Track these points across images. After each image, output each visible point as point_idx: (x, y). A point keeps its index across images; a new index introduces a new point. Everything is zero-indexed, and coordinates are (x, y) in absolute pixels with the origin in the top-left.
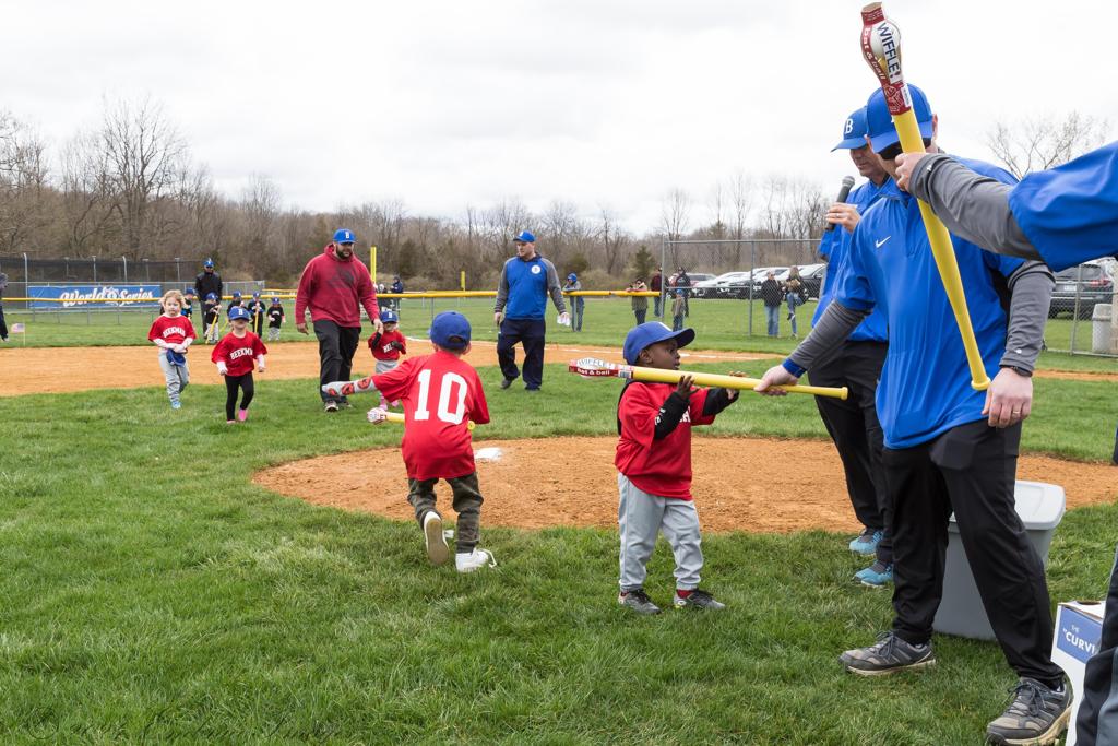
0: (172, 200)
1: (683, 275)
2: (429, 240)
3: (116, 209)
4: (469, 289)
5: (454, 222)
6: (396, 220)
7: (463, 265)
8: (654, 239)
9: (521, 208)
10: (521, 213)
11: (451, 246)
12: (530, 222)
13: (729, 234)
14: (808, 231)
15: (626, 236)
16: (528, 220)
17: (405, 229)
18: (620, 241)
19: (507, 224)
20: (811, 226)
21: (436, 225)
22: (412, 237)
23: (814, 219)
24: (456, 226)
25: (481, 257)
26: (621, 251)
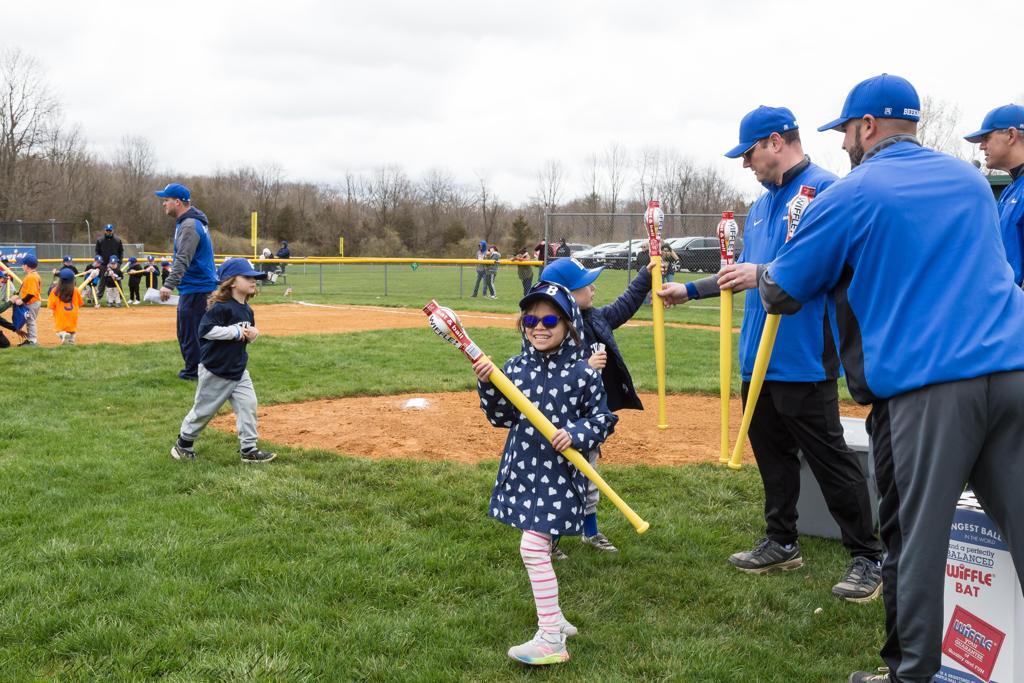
0: (43, 160)
1: (564, 246)
2: (307, 205)
4: (347, 255)
5: (332, 188)
6: (274, 185)
7: (342, 231)
8: (530, 208)
9: (400, 176)
10: (399, 181)
11: (329, 212)
12: (408, 190)
13: (602, 207)
14: (679, 204)
15: (503, 206)
16: (406, 188)
17: (283, 194)
18: (497, 211)
19: (386, 192)
20: (682, 199)
21: (314, 191)
22: (290, 202)
23: (685, 193)
24: (334, 192)
25: (360, 223)
26: (498, 220)
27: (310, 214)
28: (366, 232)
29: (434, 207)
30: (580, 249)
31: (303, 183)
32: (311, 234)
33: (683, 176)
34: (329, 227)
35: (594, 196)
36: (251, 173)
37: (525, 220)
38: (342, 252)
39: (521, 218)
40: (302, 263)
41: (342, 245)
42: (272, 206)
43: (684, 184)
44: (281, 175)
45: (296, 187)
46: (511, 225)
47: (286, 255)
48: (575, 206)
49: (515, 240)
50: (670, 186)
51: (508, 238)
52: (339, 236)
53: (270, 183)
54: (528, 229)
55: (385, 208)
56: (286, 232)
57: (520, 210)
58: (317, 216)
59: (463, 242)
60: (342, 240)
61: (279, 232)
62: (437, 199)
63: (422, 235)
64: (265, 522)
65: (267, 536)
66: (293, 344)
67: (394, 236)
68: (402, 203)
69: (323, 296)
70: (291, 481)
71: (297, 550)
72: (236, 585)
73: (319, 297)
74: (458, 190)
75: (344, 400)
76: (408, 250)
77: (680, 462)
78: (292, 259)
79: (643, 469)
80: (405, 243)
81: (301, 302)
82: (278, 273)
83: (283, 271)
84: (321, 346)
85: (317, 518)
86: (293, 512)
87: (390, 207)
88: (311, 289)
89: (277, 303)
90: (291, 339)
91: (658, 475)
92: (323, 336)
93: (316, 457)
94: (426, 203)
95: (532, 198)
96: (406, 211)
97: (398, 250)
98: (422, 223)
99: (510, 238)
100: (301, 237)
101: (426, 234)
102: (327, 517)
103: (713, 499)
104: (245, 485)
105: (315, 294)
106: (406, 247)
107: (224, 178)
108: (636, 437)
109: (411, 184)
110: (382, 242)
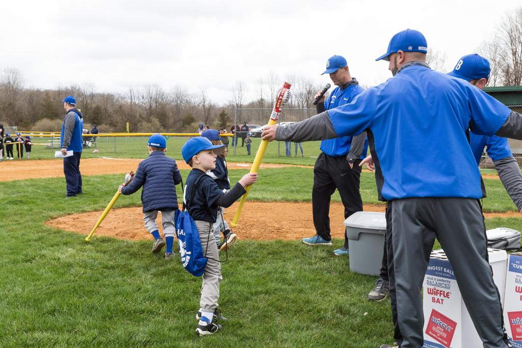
1: (245, 126)
2: (108, 105)
4: (131, 132)
5: (122, 96)
6: (90, 95)
7: (128, 119)
8: (228, 106)
9: (158, 89)
10: (159, 92)
11: (120, 109)
12: (163, 97)
13: (267, 105)
14: (306, 104)
15: (214, 105)
16: (162, 96)
17: (96, 100)
18: (211, 108)
19: (151, 98)
20: (307, 101)
21: (112, 97)
22: (99, 104)
23: (309, 98)
24: (123, 98)
25: (138, 115)
26: (212, 112)
27: (110, 110)
28: (141, 119)
29: (177, 106)
30: (255, 127)
31: (106, 93)
32: (111, 121)
33: (308, 89)
34: (120, 117)
35: (262, 100)
36: (77, 88)
37: (226, 113)
38: (128, 130)
39: (224, 112)
40: (106, 136)
41: (128, 127)
42: (89, 106)
43: (308, 93)
44: (94, 89)
45: (103, 96)
46: (219, 116)
47: (96, 133)
48: (252, 105)
49: (220, 123)
50: (301, 94)
51: (217, 122)
52: (126, 122)
53: (88, 94)
54: (228, 117)
55: (151, 106)
56: (97, 120)
57: (223, 108)
58: (114, 111)
59: (193, 124)
60: (128, 124)
61: (93, 120)
62: (179, 102)
63: (171, 121)
64: (72, 277)
65: (72, 285)
66: (97, 180)
67: (156, 121)
68: (160, 104)
69: (116, 154)
70: (88, 254)
71: (89, 292)
72: (52, 312)
73: (114, 154)
74: (190, 97)
75: (122, 209)
76: (164, 129)
77: (299, 238)
78: (99, 134)
79: (280, 242)
80: (162, 125)
81: (104, 157)
82: (92, 142)
83: (95, 141)
84: (112, 180)
85: (101, 274)
86: (89, 271)
87: (154, 105)
88: (109, 150)
89: (91, 158)
90: (96, 177)
91: (287, 245)
92: (114, 175)
93: (104, 240)
94: (173, 104)
95: (230, 101)
96: (162, 108)
97: (158, 129)
98: (171, 114)
99: (218, 122)
100: (106, 122)
101: (173, 120)
102: (107, 272)
103: (315, 257)
104: (62, 257)
105: (112, 153)
106: (162, 127)
107: (63, 91)
108: (277, 226)
109: (165, 94)
110: (150, 125)
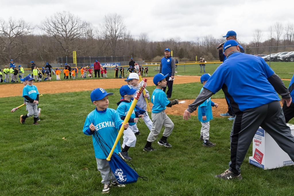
0: (122, 41)
2: (187, 48)
3: (109, 43)
5: (194, 42)
6: (178, 43)
8: (251, 44)
10: (212, 39)
11: (193, 49)
16: (215, 41)
17: (181, 45)
19: (208, 43)
22: (183, 47)
25: (201, 52)
28: (203, 54)
31: (186, 41)
32: (188, 55)
34: (193, 53)
38: (196, 60)
42: (178, 49)
45: (184, 43)
52: (196, 56)
55: (208, 47)
56: (182, 55)
58: (190, 50)
67: (210, 54)
76: (215, 58)
95: (252, 41)
96: (214, 48)
107: (165, 42)
110: (207, 56)
